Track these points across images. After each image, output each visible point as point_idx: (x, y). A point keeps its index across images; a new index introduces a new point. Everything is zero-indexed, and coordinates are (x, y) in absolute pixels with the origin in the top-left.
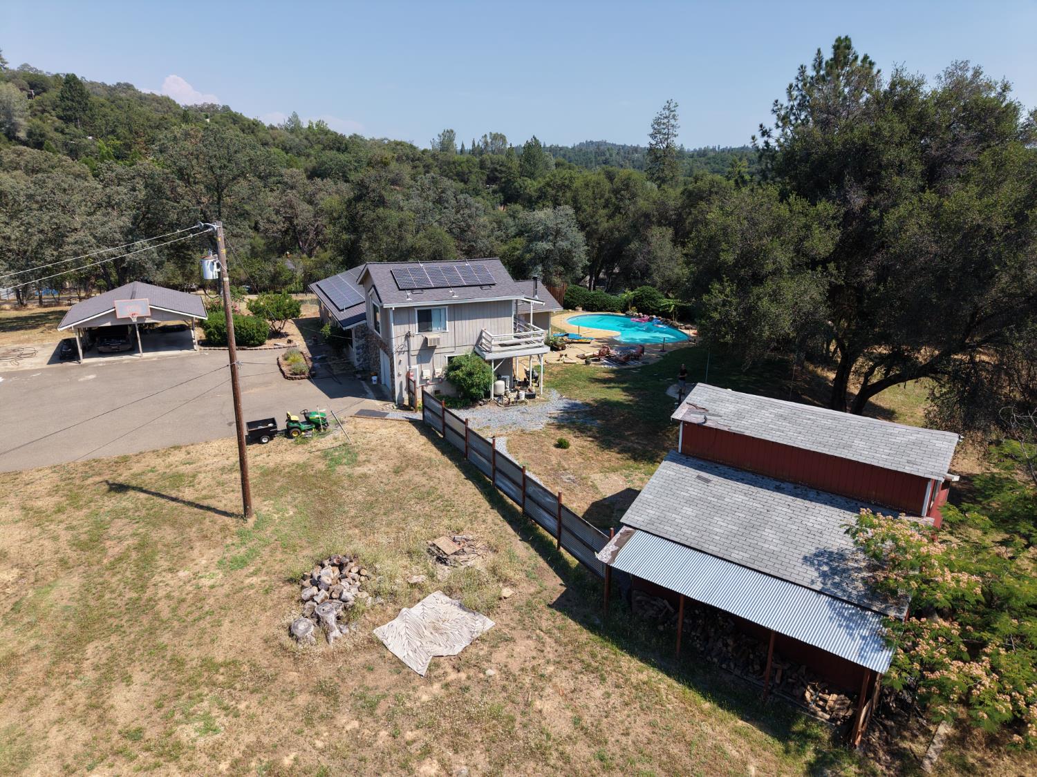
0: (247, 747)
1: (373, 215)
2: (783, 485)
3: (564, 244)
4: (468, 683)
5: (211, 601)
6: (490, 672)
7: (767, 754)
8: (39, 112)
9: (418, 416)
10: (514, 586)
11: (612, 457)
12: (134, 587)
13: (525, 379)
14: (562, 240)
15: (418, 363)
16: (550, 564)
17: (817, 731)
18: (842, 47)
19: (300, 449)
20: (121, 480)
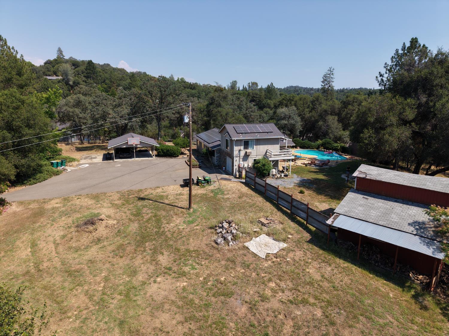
0: (208, 274)
1: (216, 110)
2: (398, 200)
3: (292, 122)
4: (281, 262)
5: (184, 233)
6: (288, 259)
7: (396, 291)
8: (77, 74)
9: (244, 181)
10: (292, 235)
11: (322, 197)
12: (156, 228)
13: (282, 170)
14: (291, 120)
15: (243, 161)
16: (304, 229)
17: (415, 286)
18: (414, 41)
19: (202, 189)
20: (142, 196)
